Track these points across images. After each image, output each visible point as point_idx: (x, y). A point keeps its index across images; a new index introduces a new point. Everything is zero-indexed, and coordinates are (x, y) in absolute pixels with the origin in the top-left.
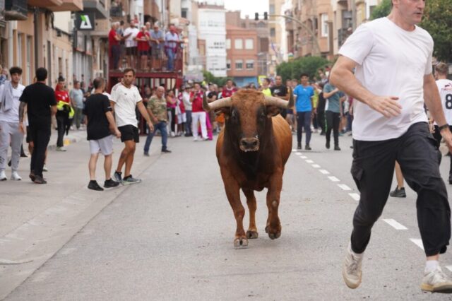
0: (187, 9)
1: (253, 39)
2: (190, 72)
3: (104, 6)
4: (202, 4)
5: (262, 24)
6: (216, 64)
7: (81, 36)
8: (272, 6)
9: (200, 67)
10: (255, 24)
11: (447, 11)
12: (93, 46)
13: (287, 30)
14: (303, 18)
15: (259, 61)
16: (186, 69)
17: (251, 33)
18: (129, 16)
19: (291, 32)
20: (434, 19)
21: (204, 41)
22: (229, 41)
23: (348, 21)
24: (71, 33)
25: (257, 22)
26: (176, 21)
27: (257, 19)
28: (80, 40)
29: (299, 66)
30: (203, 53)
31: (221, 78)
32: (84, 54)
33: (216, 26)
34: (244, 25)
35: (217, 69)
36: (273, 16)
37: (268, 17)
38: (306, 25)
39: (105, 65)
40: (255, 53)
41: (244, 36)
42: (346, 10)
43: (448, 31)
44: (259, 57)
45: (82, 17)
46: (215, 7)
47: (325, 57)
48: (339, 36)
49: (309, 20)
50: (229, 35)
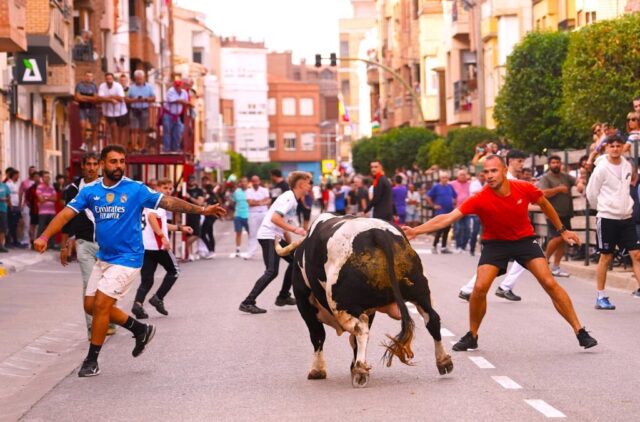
0: (202, 48)
1: (313, 98)
2: (209, 154)
3: (62, 44)
4: (227, 39)
5: (328, 73)
6: (251, 140)
7: (23, 94)
8: (344, 44)
9: (225, 146)
10: (316, 73)
11: (634, 51)
12: (45, 111)
13: (370, 83)
14: (396, 64)
15: (323, 136)
16: (201, 149)
17: (310, 88)
18: (104, 61)
19: (376, 86)
20: (612, 65)
21: (231, 101)
22: (273, 102)
23: (471, 67)
24: (7, 89)
25: (320, 70)
26: (185, 69)
27: (318, 64)
28: (23, 101)
29: (389, 144)
30: (229, 122)
31: (259, 164)
32: (29, 123)
33: (251, 76)
34: (297, 75)
35: (253, 149)
36: (346, 60)
37: (338, 62)
38: (401, 76)
39: (64, 142)
40: (317, 121)
41: (297, 94)
42: (468, 50)
43: (635, 84)
44: (323, 129)
45: (26, 61)
46: (249, 45)
47: (432, 128)
48: (456, 93)
49: (406, 66)
50: (273, 91)
